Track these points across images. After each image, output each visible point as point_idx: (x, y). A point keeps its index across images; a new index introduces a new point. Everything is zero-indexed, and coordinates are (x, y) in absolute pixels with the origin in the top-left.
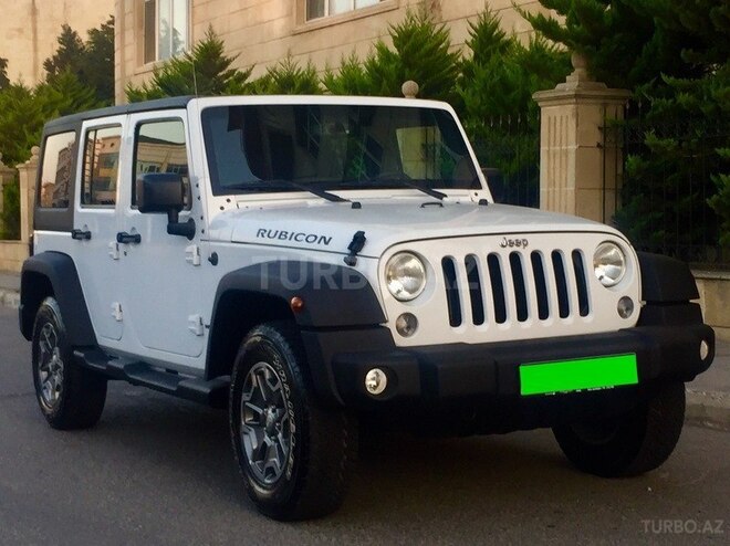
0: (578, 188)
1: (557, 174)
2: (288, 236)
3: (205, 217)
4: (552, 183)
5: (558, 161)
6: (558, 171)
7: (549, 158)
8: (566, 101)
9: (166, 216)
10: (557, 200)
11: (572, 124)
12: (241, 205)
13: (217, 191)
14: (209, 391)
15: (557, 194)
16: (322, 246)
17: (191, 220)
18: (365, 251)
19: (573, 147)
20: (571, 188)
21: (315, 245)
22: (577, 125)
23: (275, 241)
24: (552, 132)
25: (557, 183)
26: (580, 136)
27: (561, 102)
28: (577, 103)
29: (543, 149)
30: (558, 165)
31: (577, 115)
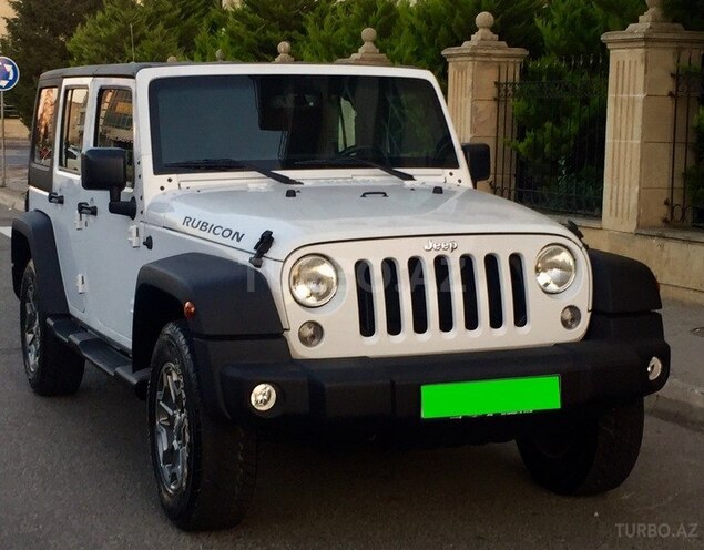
0: (645, 143)
1: (624, 125)
2: (208, 227)
3: (145, 197)
4: (617, 135)
5: (624, 109)
6: (624, 122)
7: (616, 105)
8: (636, 45)
9: (108, 192)
10: (622, 153)
11: (641, 69)
12: (183, 185)
13: (159, 169)
14: (135, 382)
15: (622, 148)
16: (234, 243)
17: (133, 199)
18: (272, 253)
19: (640, 96)
20: (637, 141)
21: (228, 241)
22: (646, 72)
23: (197, 232)
24: (620, 79)
25: (623, 135)
26: (648, 84)
27: (630, 45)
28: (645, 47)
29: (611, 96)
30: (624, 114)
31: (646, 61)
